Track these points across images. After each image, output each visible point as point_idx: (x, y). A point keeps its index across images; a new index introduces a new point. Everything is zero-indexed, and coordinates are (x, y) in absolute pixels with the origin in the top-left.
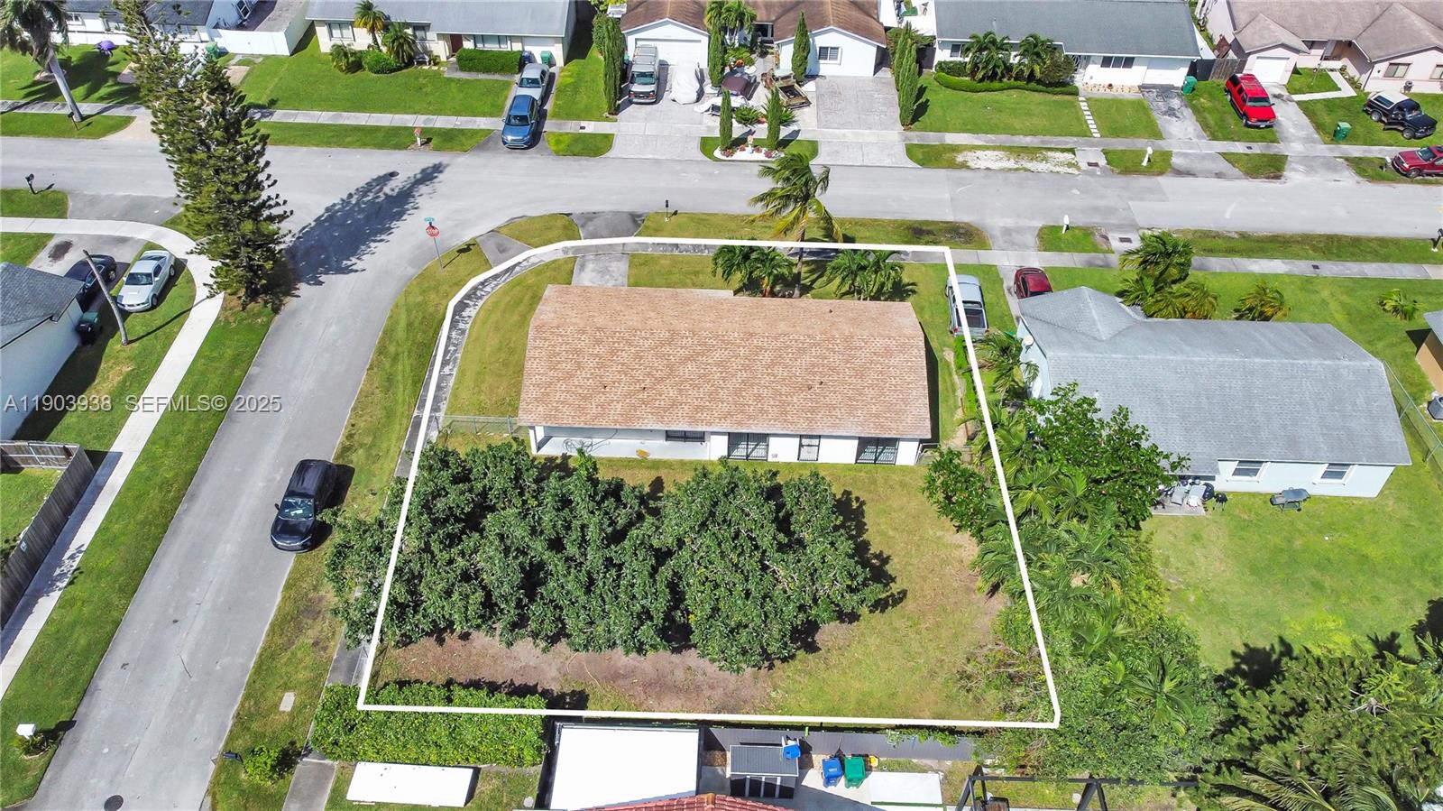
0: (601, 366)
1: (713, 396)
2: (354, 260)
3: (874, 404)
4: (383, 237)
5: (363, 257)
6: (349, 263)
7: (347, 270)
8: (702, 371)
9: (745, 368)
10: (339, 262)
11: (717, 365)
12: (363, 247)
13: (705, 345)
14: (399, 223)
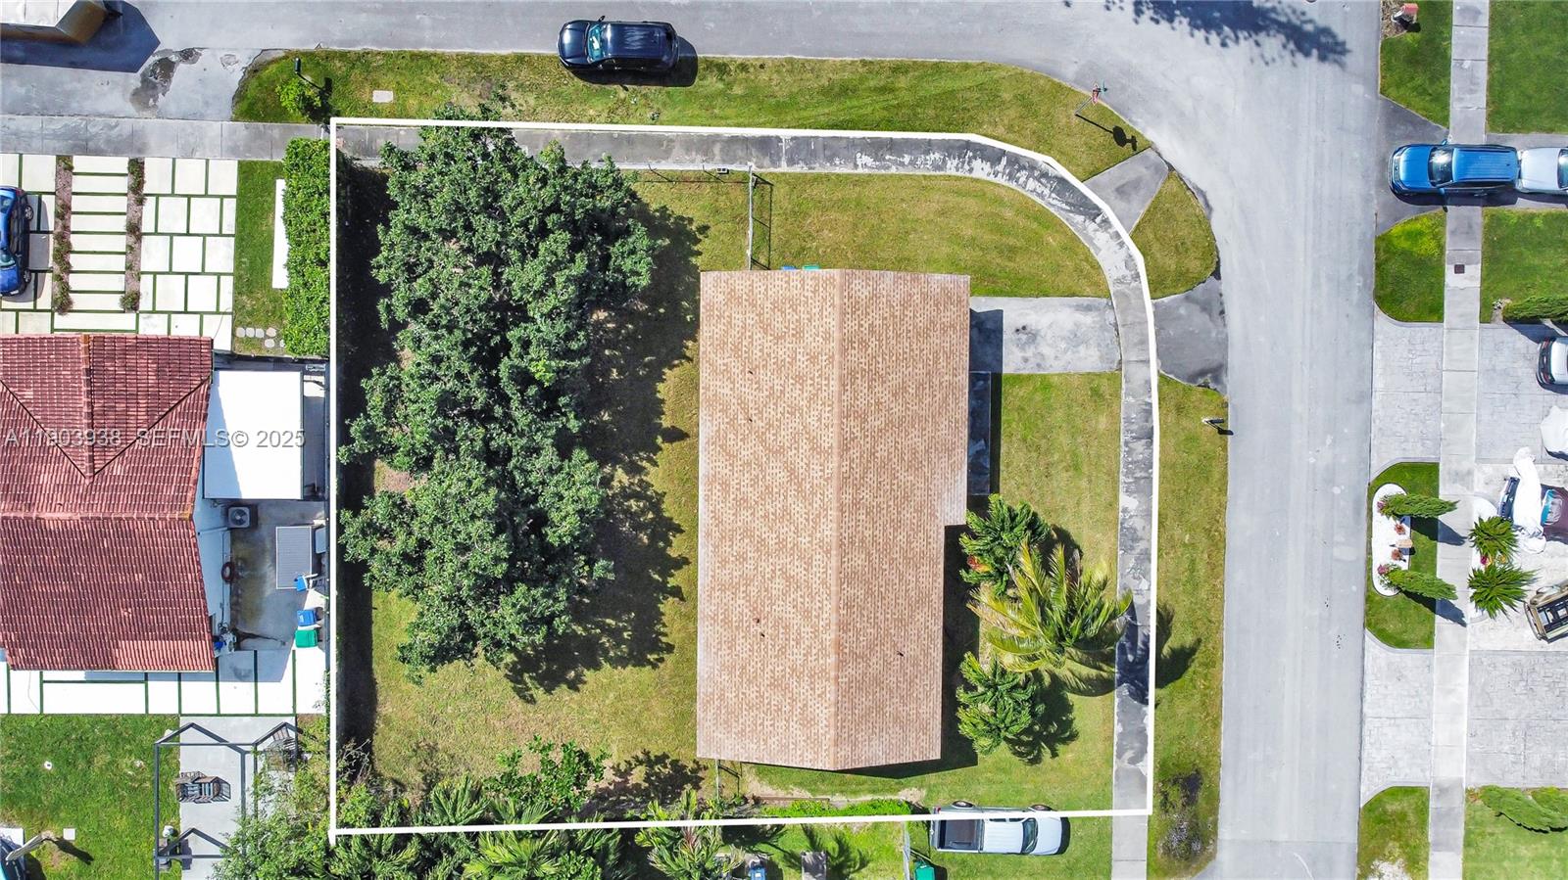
0: (780, 366)
1: (742, 502)
3: (737, 696)
8: (775, 490)
9: (781, 544)
11: (784, 509)
13: (813, 494)
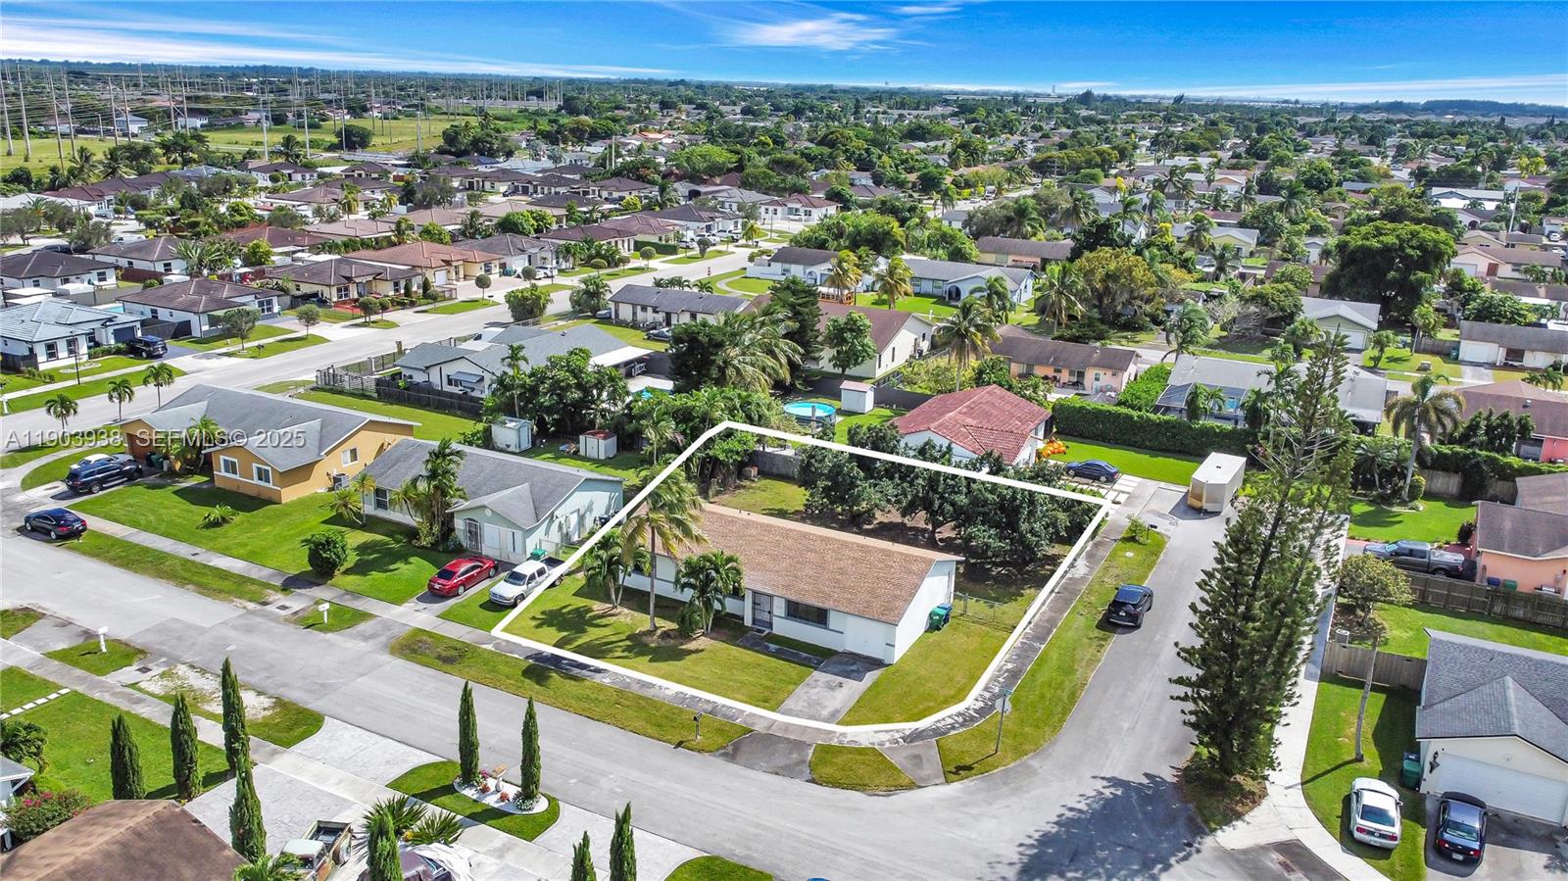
2: (1107, 792)
4: (1069, 814)
5: (1094, 793)
6: (1112, 790)
7: (1115, 782)
10: (1126, 796)
12: (1095, 806)
14: (1048, 828)
